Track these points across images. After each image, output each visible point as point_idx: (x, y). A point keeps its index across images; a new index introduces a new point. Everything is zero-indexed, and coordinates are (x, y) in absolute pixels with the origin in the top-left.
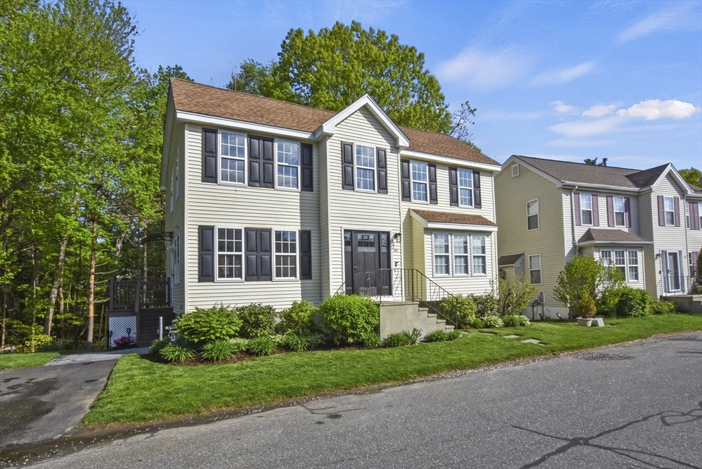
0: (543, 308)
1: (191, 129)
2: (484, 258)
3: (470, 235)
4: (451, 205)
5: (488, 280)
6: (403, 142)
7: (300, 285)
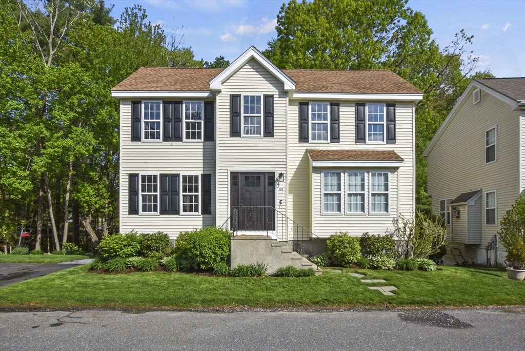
0: (496, 252)
1: (124, 103)
2: (386, 196)
3: (368, 173)
4: (356, 142)
5: (392, 219)
6: (289, 85)
7: (202, 219)
